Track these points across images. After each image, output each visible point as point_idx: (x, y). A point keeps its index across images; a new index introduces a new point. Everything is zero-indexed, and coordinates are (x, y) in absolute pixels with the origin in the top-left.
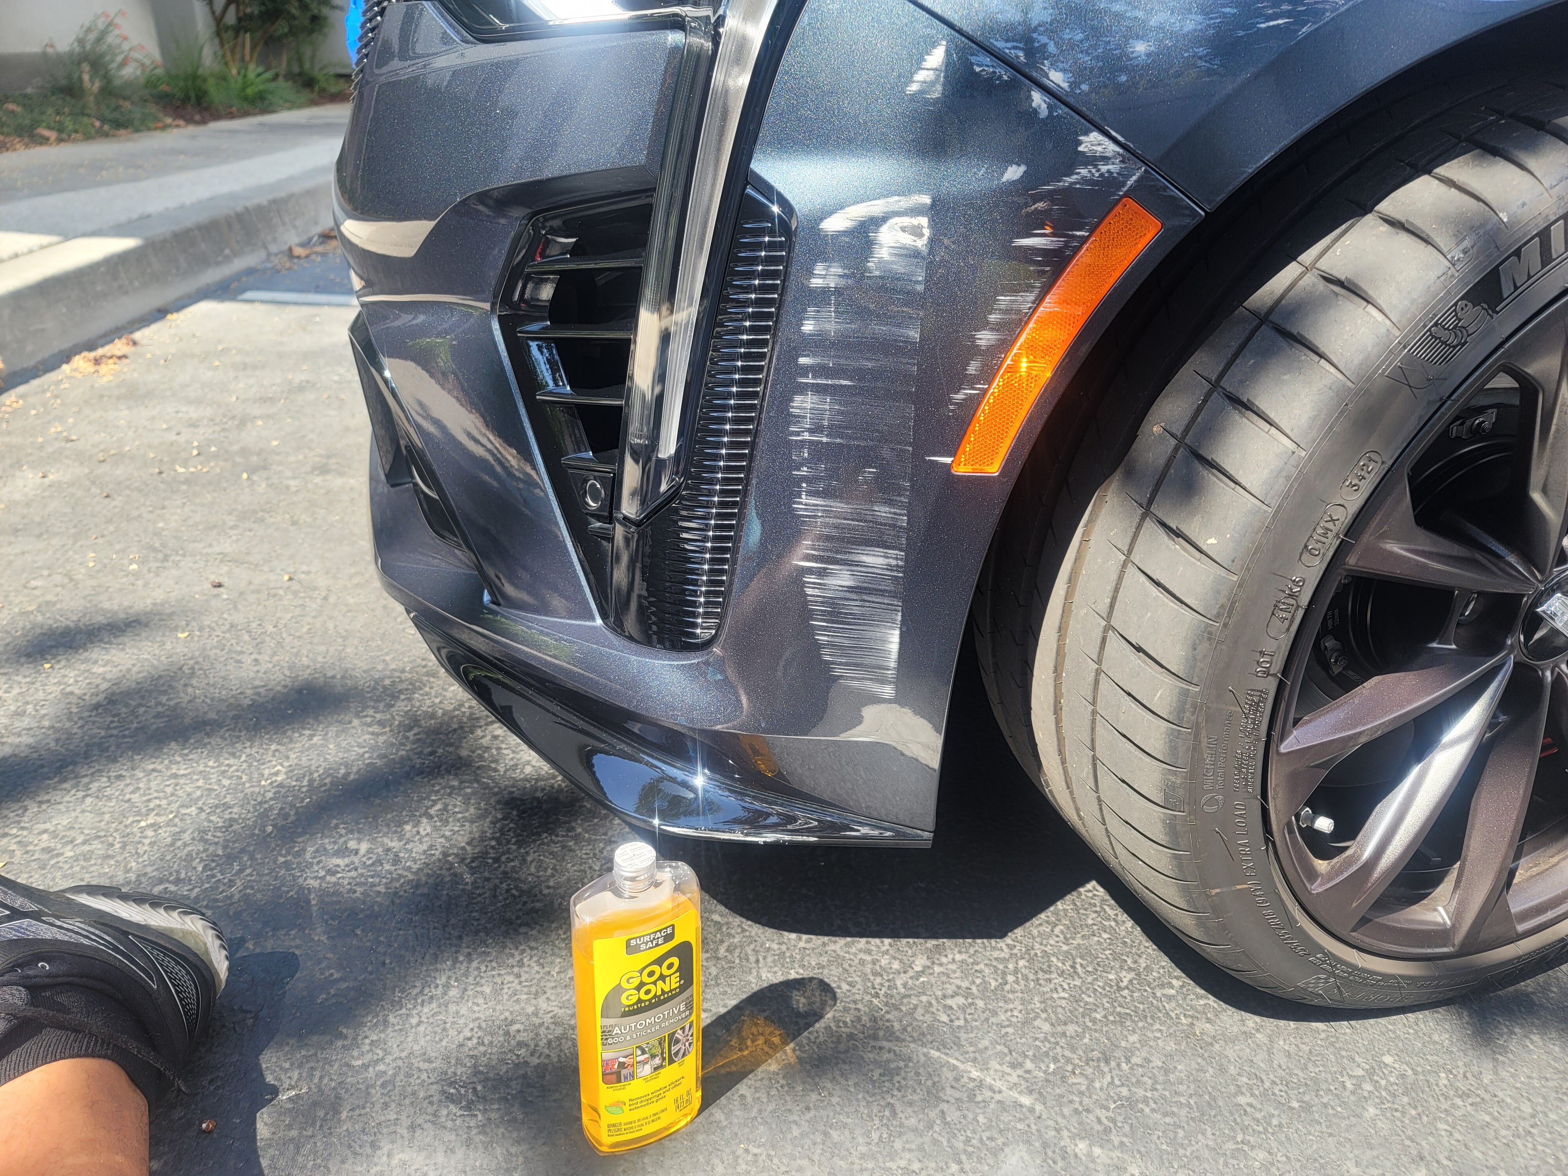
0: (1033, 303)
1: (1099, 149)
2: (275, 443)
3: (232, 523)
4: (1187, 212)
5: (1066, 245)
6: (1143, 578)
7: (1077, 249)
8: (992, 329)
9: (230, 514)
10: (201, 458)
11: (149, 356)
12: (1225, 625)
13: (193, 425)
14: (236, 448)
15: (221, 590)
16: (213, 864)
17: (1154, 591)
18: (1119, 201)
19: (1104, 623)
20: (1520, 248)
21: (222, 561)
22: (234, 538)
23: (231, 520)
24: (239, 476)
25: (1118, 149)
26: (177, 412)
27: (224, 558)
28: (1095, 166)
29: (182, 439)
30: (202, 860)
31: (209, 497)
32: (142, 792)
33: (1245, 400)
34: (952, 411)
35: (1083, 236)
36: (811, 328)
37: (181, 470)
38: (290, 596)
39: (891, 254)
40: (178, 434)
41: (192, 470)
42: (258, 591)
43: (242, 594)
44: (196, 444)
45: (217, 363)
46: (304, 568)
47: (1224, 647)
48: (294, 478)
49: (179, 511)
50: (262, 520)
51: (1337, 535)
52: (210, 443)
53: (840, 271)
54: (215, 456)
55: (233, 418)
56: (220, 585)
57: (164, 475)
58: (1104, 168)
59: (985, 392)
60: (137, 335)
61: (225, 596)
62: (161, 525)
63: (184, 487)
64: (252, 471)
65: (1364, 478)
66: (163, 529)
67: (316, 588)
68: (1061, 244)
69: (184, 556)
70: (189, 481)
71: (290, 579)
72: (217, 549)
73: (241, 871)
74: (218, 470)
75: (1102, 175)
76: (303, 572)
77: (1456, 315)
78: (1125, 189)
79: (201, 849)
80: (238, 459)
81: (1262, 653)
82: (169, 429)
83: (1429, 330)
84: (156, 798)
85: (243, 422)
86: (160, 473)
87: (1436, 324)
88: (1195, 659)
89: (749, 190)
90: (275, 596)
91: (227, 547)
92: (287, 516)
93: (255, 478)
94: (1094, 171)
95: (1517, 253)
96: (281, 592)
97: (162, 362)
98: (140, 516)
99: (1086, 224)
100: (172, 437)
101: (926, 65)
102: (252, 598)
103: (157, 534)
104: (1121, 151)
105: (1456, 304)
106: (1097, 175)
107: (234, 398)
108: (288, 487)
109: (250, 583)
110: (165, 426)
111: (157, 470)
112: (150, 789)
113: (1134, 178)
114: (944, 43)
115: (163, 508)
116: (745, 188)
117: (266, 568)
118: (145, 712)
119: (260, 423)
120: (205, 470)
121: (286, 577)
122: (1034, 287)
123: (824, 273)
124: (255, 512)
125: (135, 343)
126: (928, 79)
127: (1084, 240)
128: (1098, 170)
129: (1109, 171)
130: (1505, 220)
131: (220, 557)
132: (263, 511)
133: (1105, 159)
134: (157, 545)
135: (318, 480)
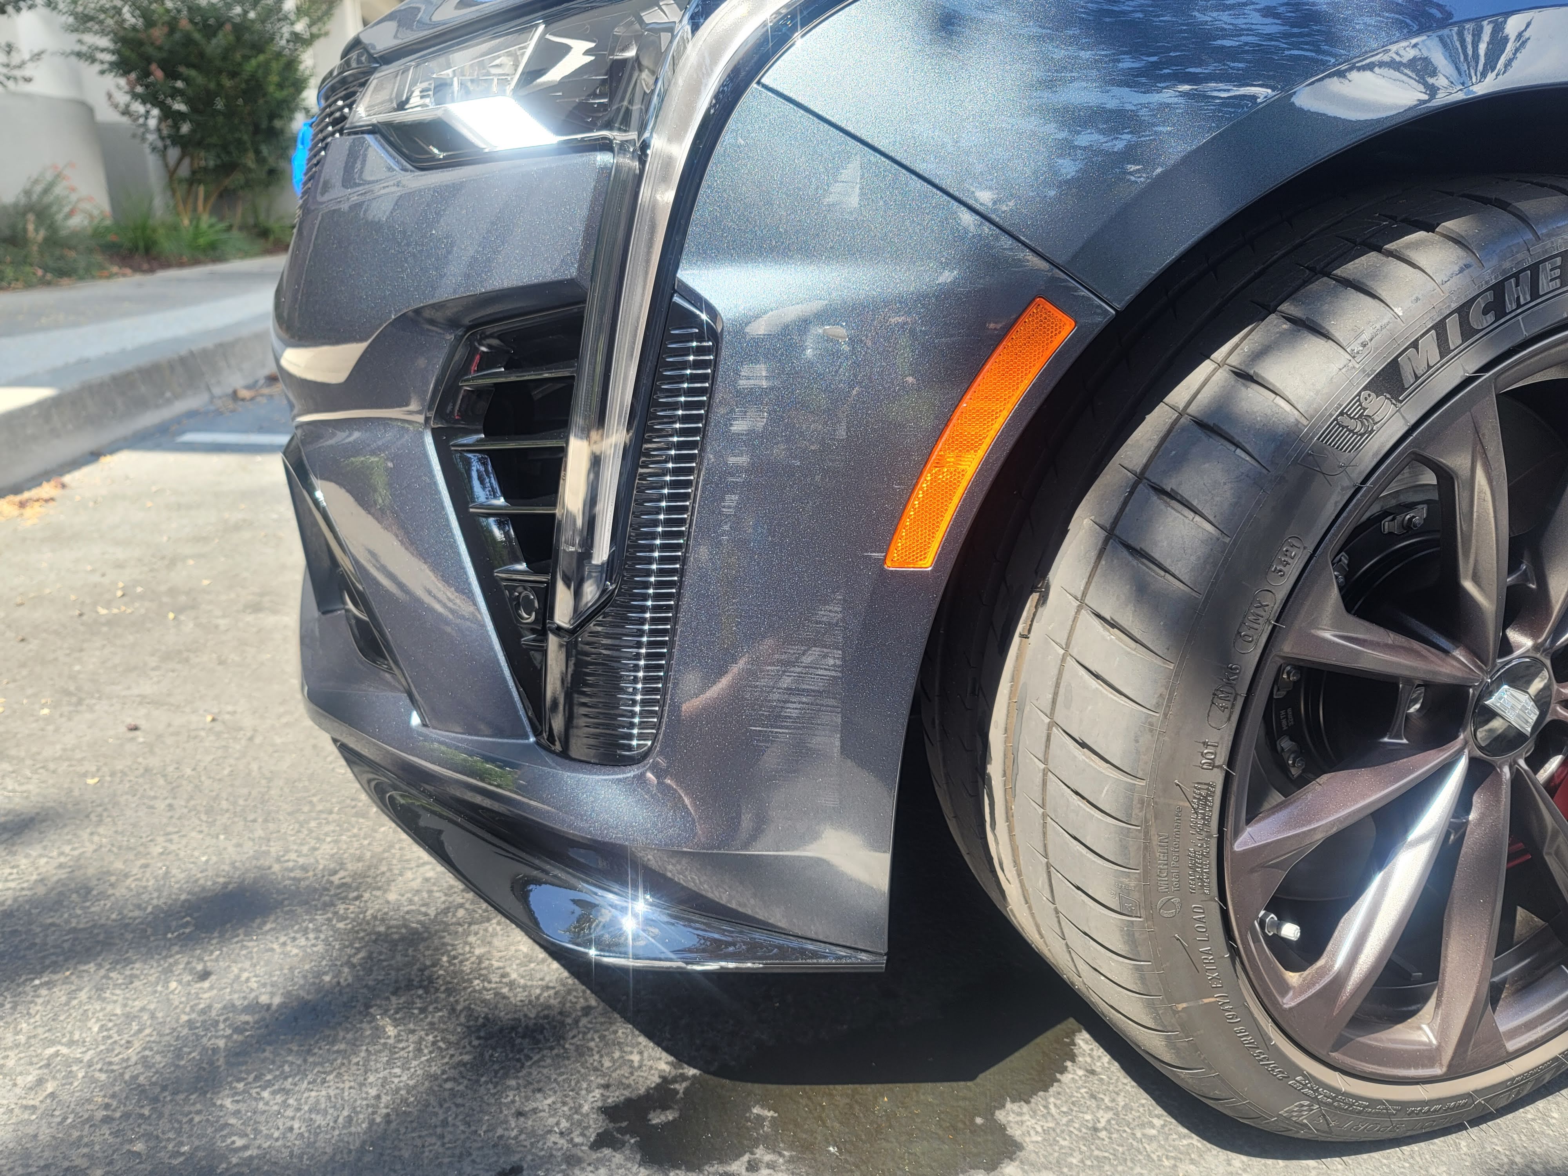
1: (1010, 252)
2: (206, 582)
3: (154, 664)
4: (1099, 311)
6: (1082, 671)
9: (153, 655)
10: (125, 599)
11: (78, 498)
12: (1165, 715)
13: (120, 565)
14: (163, 588)
15: (137, 733)
16: (110, 1025)
17: (1094, 683)
18: (1032, 301)
19: (1047, 720)
20: (1417, 340)
21: (140, 703)
22: (155, 679)
23: (153, 662)
24: (166, 617)
26: (103, 554)
27: (143, 700)
29: (106, 581)
30: (98, 1020)
31: (131, 639)
32: (37, 948)
33: (1169, 490)
36: (740, 427)
37: (103, 611)
38: (212, 738)
39: (815, 355)
40: (103, 575)
41: (115, 611)
42: (177, 734)
43: (159, 737)
44: (121, 585)
45: (149, 504)
46: (230, 708)
47: (1166, 738)
48: (224, 616)
49: (98, 653)
50: (187, 660)
51: (1268, 620)
52: (137, 583)
53: (766, 372)
54: (141, 597)
55: (163, 558)
56: (135, 728)
57: (85, 618)
59: (913, 487)
60: (67, 479)
61: (141, 740)
62: (77, 668)
63: (105, 629)
64: (179, 610)
65: (1288, 563)
66: (79, 672)
67: (241, 729)
69: (100, 698)
70: (111, 622)
71: (214, 720)
72: (135, 691)
73: (140, 1031)
74: (143, 611)
76: (228, 713)
77: (1360, 405)
78: (1038, 289)
79: (98, 1008)
80: (165, 599)
81: (1206, 744)
82: (93, 571)
83: (1335, 419)
84: (53, 954)
85: (173, 562)
86: (81, 615)
87: (1342, 414)
88: (1138, 752)
89: (676, 299)
90: (196, 737)
91: (147, 688)
92: (214, 656)
93: (182, 618)
95: (1414, 346)
96: (203, 734)
97: (91, 504)
98: (56, 659)
100: (96, 578)
101: (842, 178)
102: (170, 741)
103: (73, 677)
105: (1359, 394)
107: (165, 539)
108: (217, 627)
109: (169, 725)
110: (89, 568)
111: (77, 612)
112: (46, 944)
115: (81, 650)
116: (672, 296)
117: (188, 710)
118: (47, 863)
119: (191, 562)
120: (129, 611)
121: (209, 718)
123: (750, 374)
124: (180, 652)
125: (64, 486)
126: (845, 191)
130: (1400, 314)
131: (138, 699)
132: (188, 650)
133: (1017, 262)
134: (72, 688)
135: (250, 618)
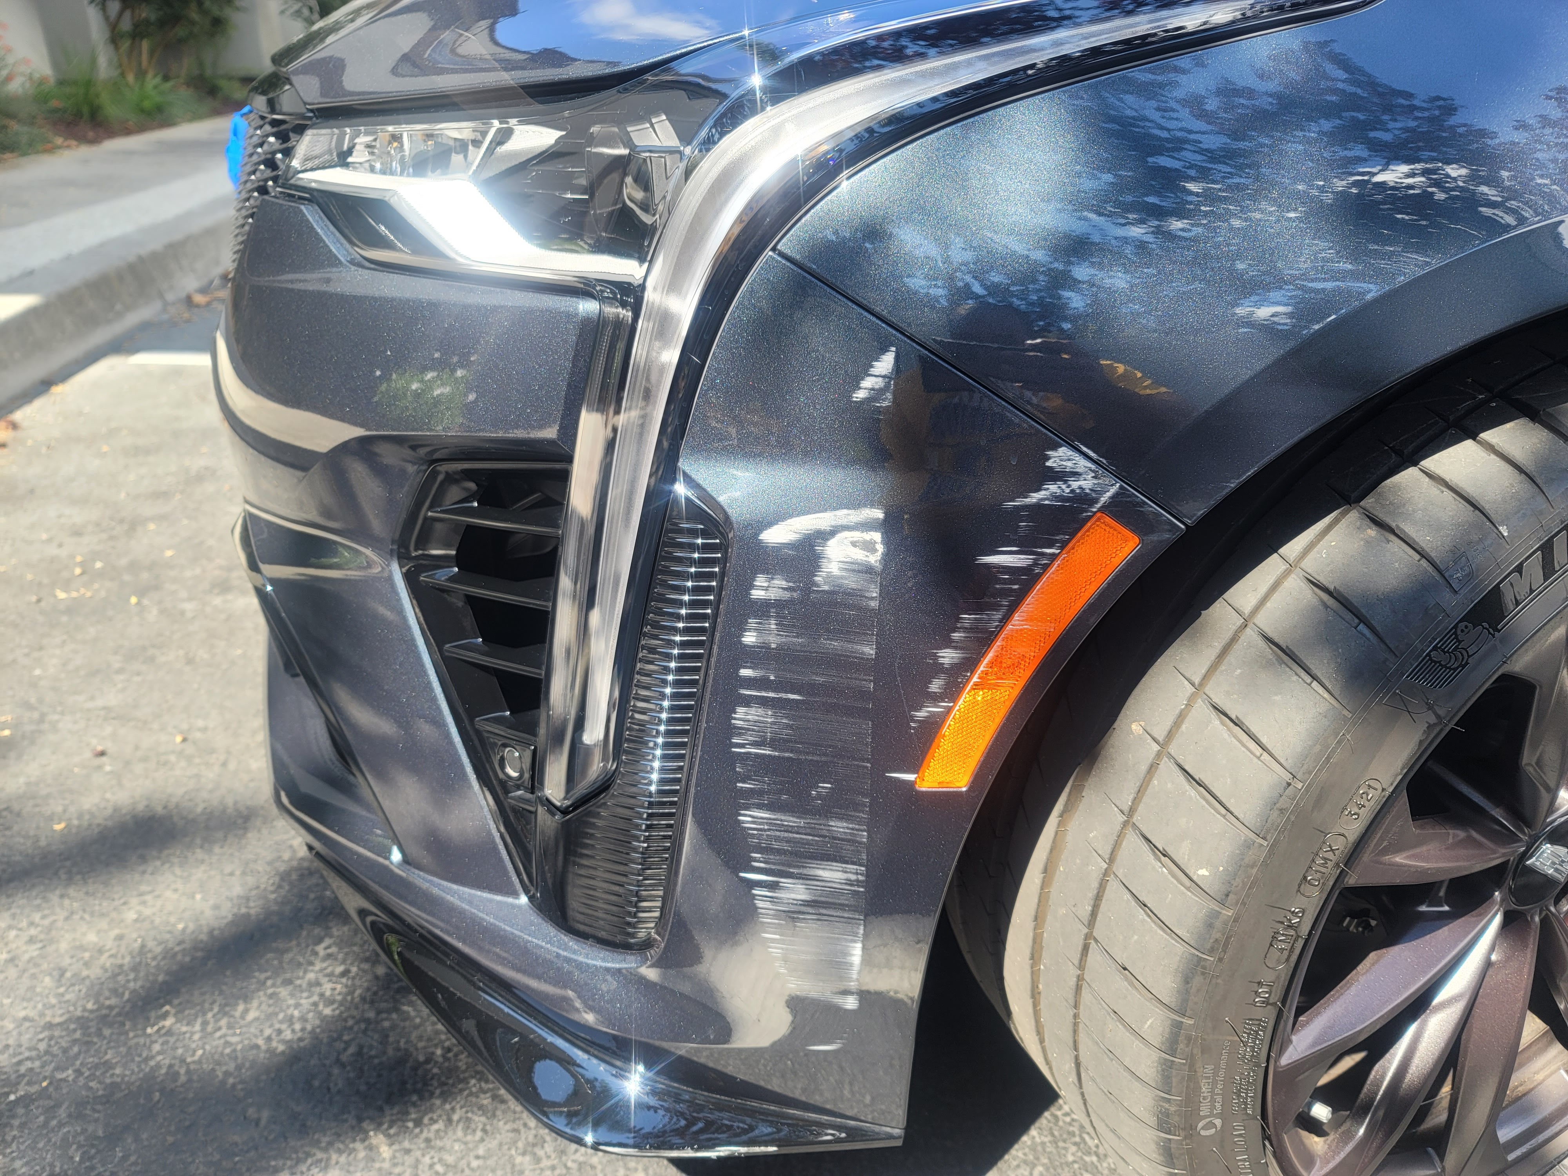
0: (1000, 621)
1: (1069, 464)
2: (169, 553)
3: (117, 665)
4: (1166, 526)
5: (1035, 564)
6: (1128, 896)
7: (1046, 567)
8: (955, 648)
9: (116, 653)
10: (85, 578)
11: (30, 442)
12: (1220, 960)
13: (77, 533)
14: (124, 562)
15: (104, 759)
16: (93, 1151)
17: (1141, 913)
18: (1090, 517)
19: (1086, 930)
20: (1521, 564)
21: (105, 719)
22: (120, 686)
23: (116, 662)
24: (128, 600)
25: (1089, 465)
26: (59, 517)
27: (109, 714)
28: (1065, 482)
29: (63, 553)
30: (80, 1146)
31: (92, 631)
32: (11, 1051)
33: (1233, 717)
34: (914, 728)
35: (1053, 554)
36: (753, 639)
37: (61, 595)
38: (183, 764)
39: (841, 569)
40: (60, 545)
41: (74, 594)
42: (145, 759)
43: (127, 763)
44: (79, 559)
45: (105, 448)
46: (200, 723)
47: (1219, 981)
48: (190, 599)
49: (58, 652)
50: (152, 659)
51: (1337, 865)
52: (95, 556)
53: (784, 584)
54: (101, 575)
55: (122, 521)
56: (102, 754)
57: (43, 604)
58: (1075, 485)
59: (949, 710)
60: (18, 416)
61: (108, 768)
62: (37, 672)
63: (64, 619)
64: (142, 593)
65: (1364, 806)
66: (40, 678)
67: (212, 751)
68: (1030, 562)
69: (62, 713)
70: (72, 609)
71: (185, 740)
72: (100, 703)
73: (125, 1158)
74: (103, 594)
75: (1072, 491)
76: (199, 730)
77: (1456, 637)
78: (1099, 505)
79: (79, 1129)
80: (127, 578)
81: (1260, 984)
82: (50, 540)
83: (1429, 654)
84: (28, 1059)
85: (134, 525)
86: (39, 601)
87: (1435, 648)
88: (1187, 992)
90: (165, 764)
91: (112, 698)
92: (181, 653)
93: (146, 602)
94: (1064, 487)
95: (1519, 569)
96: (173, 758)
97: (44, 450)
98: (14, 661)
99: (1057, 541)
100: (52, 550)
101: (873, 371)
102: (139, 768)
103: (34, 684)
104: (1093, 467)
105: (1455, 627)
106: (1068, 490)
107: (123, 495)
108: (182, 613)
109: (137, 748)
110: (44, 536)
111: (34, 598)
112: (20, 1046)
113: (1108, 494)
114: (894, 349)
115: (41, 648)
117: (155, 726)
118: (17, 936)
119: (152, 526)
120: (89, 594)
121: (179, 739)
122: (1002, 606)
123: (766, 584)
124: (144, 648)
125: (14, 426)
126: (877, 387)
127: (1054, 557)
128: (1069, 486)
129: (1080, 488)
130: (1506, 534)
131: (102, 713)
132: (153, 646)
133: (1075, 474)
134: (33, 700)
135: (217, 601)
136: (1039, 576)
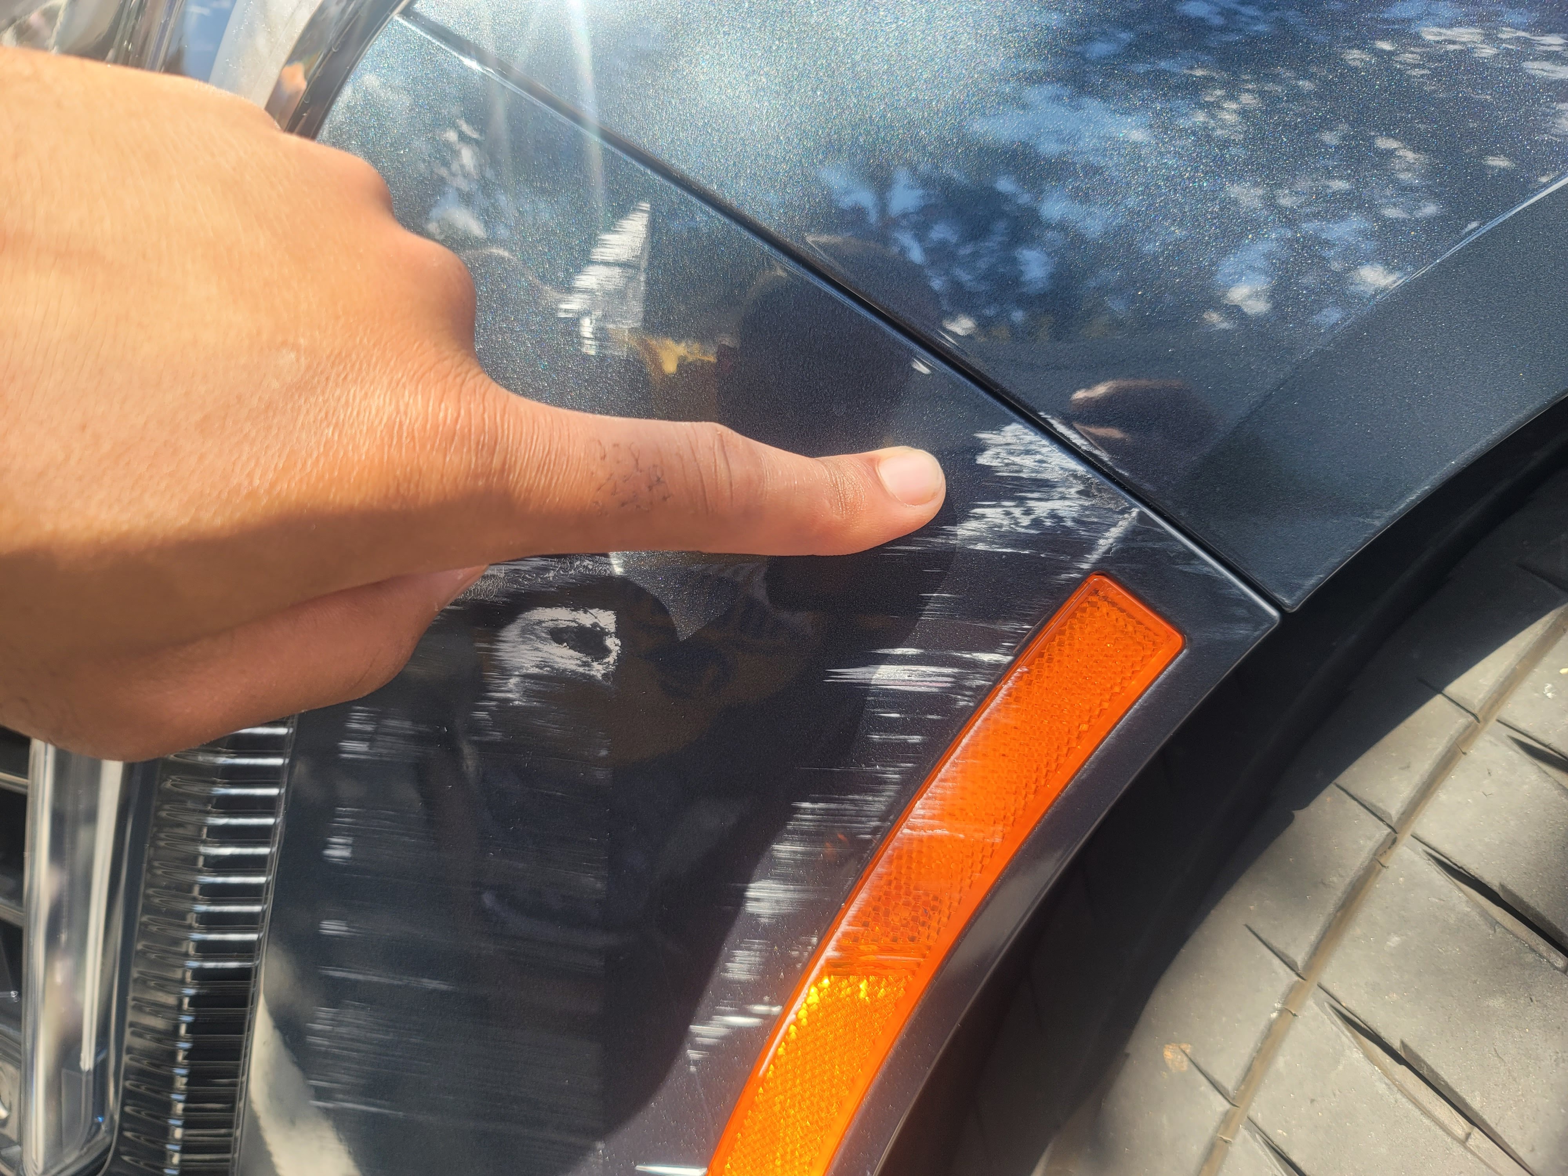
0: (883, 818)
4: (1241, 612)
5: (958, 686)
7: (983, 696)
8: (784, 878)
25: (1073, 464)
28: (1021, 501)
34: (696, 1063)
35: (996, 666)
58: (1042, 508)
68: (945, 683)
75: (1037, 523)
94: (1017, 512)
99: (1005, 636)
104: (1081, 469)
106: (1026, 521)
113: (1115, 532)
114: (646, 206)
122: (885, 782)
123: (369, 728)
126: (610, 287)
127: (999, 673)
128: (1028, 512)
129: (1053, 515)
136: (966, 717)
